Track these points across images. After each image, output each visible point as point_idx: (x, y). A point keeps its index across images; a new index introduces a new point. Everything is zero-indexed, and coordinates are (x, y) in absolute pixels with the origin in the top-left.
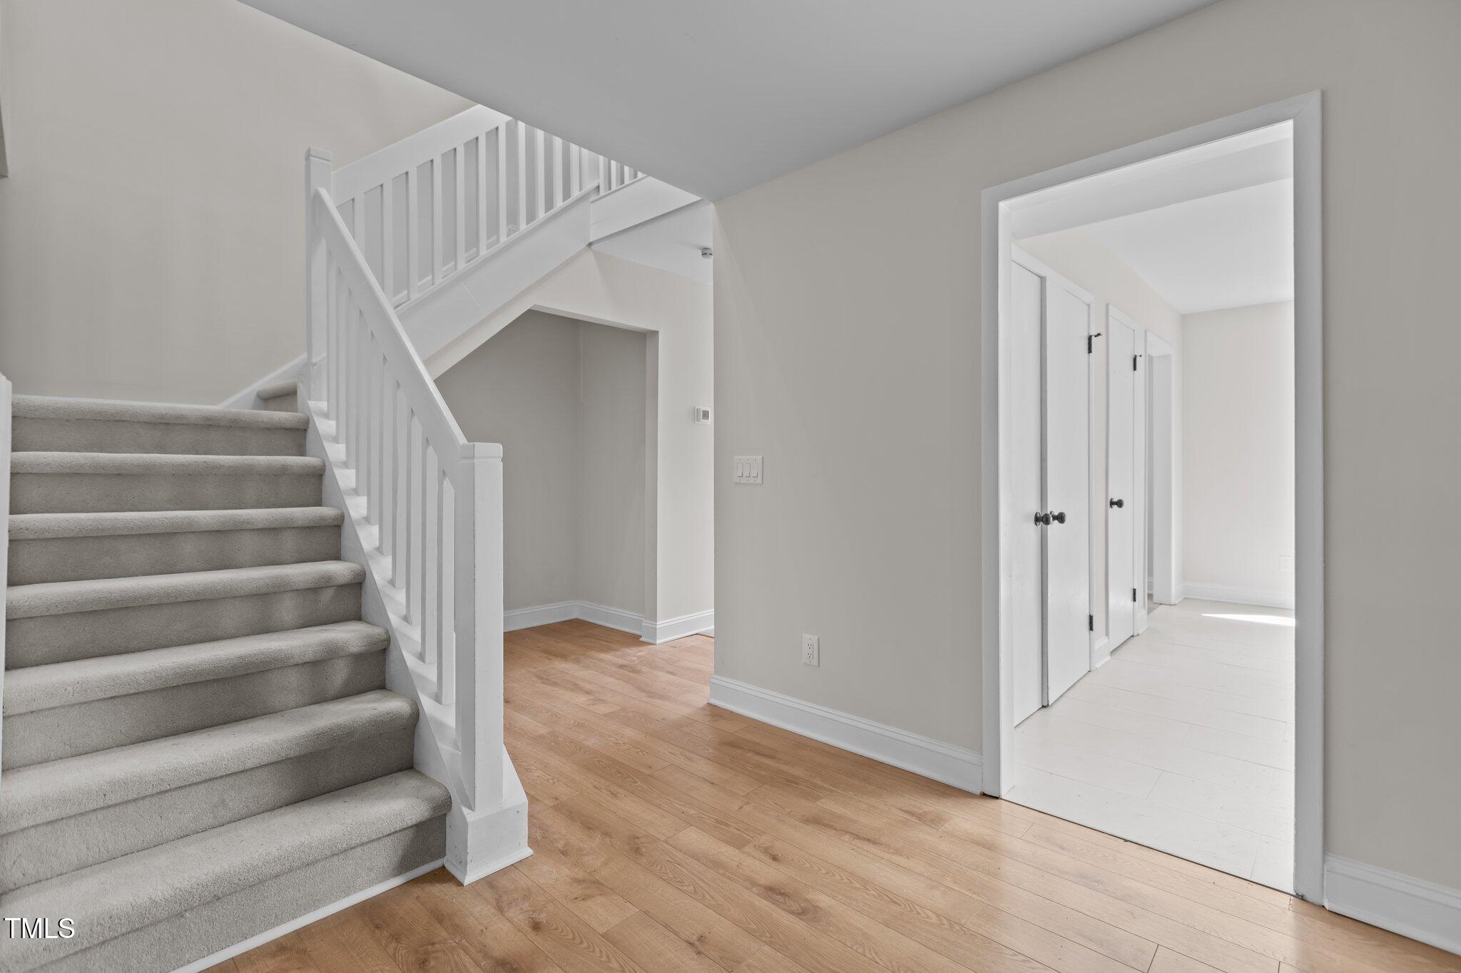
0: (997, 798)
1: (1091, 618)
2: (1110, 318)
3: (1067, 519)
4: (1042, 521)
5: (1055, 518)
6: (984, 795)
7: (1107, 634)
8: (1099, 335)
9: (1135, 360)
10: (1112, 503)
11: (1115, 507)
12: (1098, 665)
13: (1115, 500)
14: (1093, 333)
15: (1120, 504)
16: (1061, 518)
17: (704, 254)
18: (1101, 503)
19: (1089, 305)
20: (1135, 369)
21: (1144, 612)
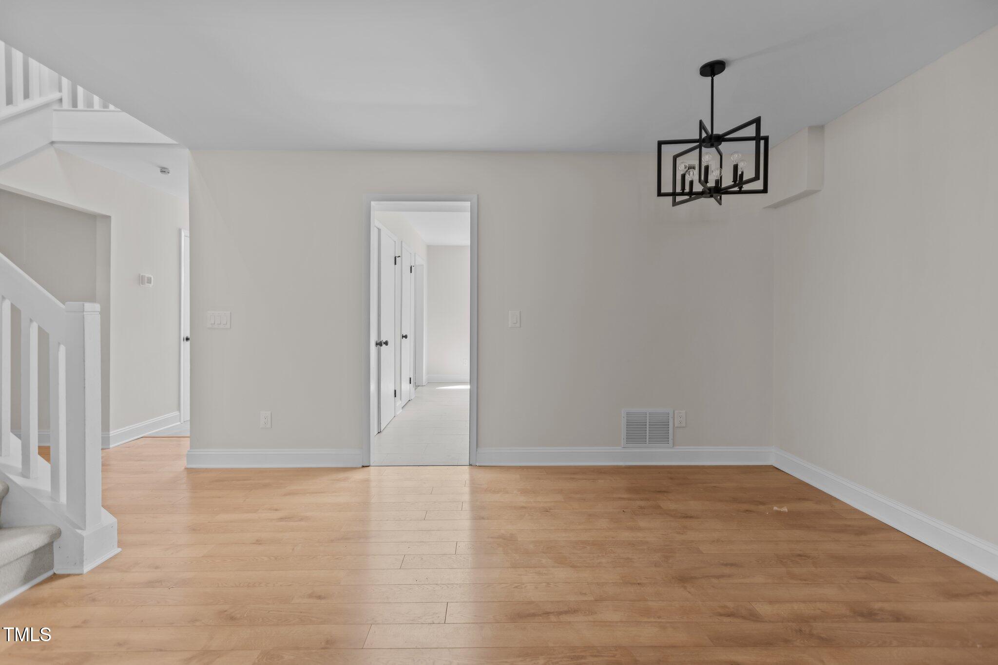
0: (369, 466)
1: (395, 391)
2: (403, 248)
3: (389, 343)
4: (379, 344)
5: (385, 343)
6: (363, 466)
7: (401, 399)
8: (399, 257)
9: (411, 267)
10: (403, 337)
11: (404, 338)
12: (398, 414)
13: (404, 335)
14: (397, 255)
15: (406, 337)
16: (386, 343)
17: (162, 171)
18: (399, 337)
19: (395, 242)
20: (411, 272)
21: (414, 389)
